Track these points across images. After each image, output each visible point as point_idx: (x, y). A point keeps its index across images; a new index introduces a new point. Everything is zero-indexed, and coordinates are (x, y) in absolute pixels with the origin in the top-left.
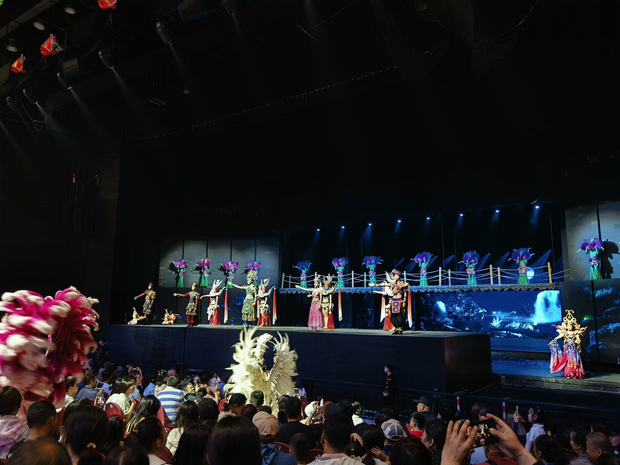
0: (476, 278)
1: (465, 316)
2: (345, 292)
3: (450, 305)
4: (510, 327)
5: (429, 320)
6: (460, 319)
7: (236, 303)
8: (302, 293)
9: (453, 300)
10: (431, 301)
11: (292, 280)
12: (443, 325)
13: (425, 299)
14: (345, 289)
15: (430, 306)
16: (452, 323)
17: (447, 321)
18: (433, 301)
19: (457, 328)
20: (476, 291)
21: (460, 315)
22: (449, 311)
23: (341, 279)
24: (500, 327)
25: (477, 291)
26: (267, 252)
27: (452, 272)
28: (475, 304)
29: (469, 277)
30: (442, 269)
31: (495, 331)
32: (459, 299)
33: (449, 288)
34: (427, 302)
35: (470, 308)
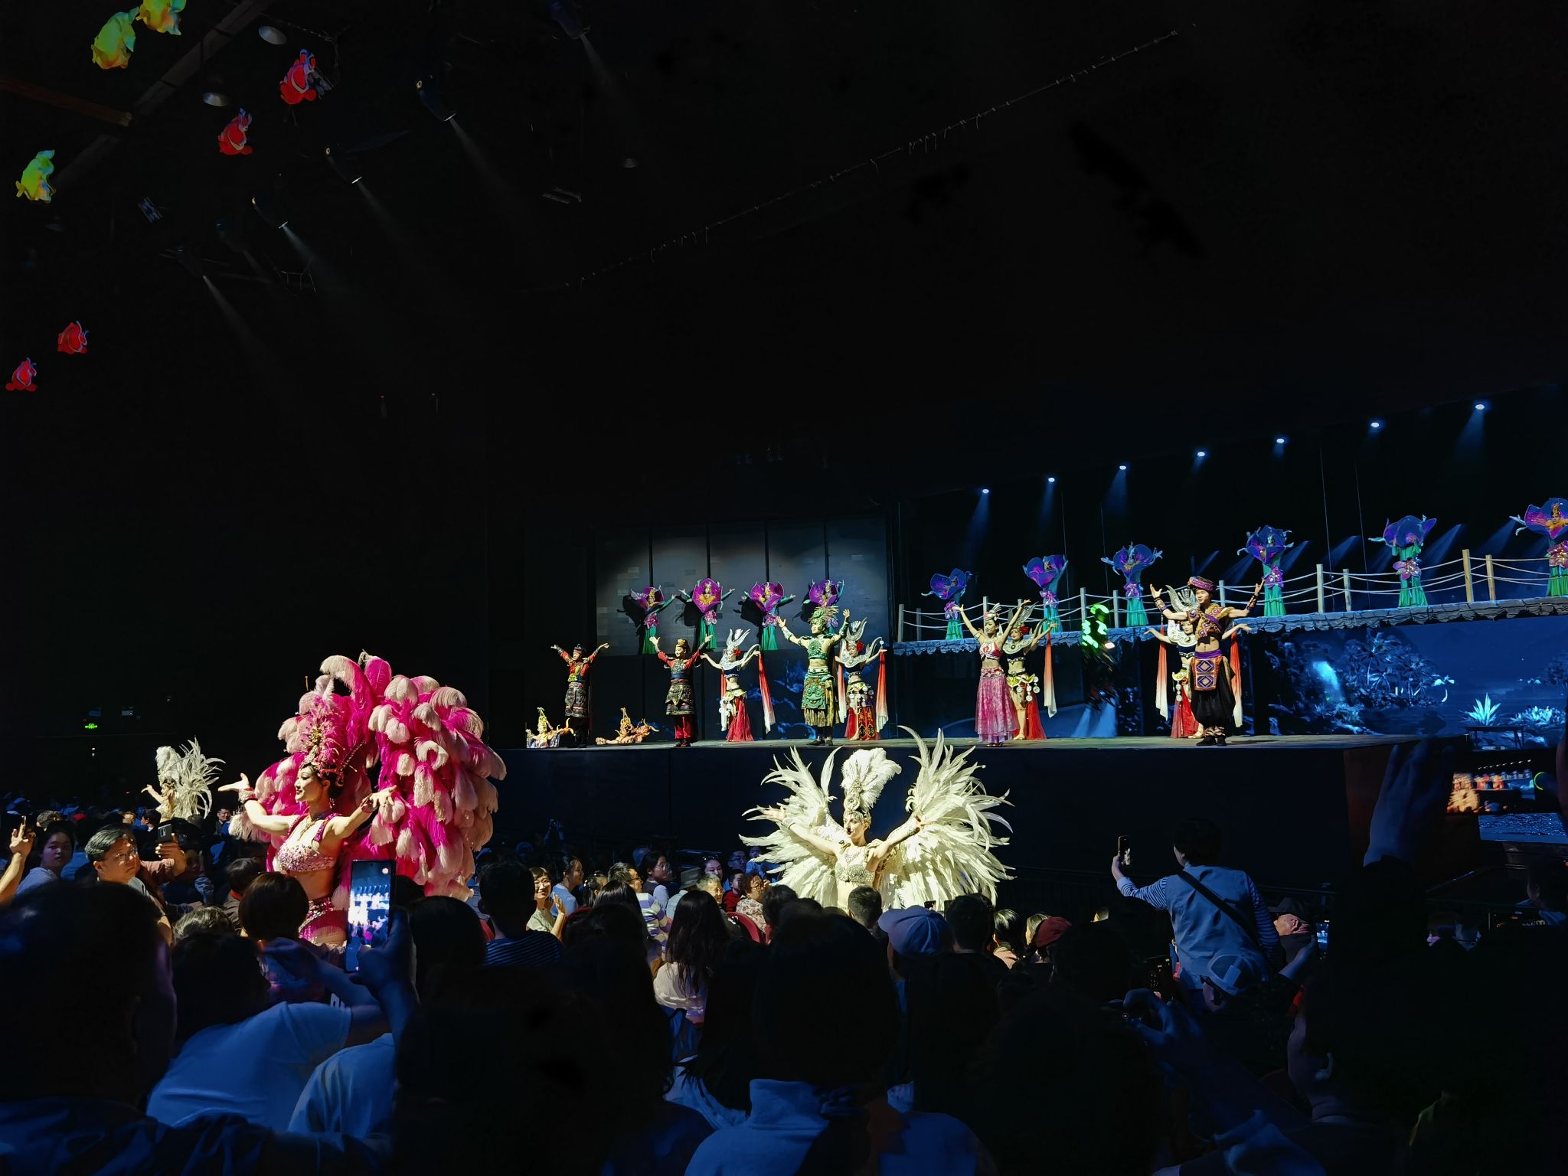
0: (1425, 589)
1: (1393, 698)
2: (1065, 643)
3: (1349, 668)
4: (1525, 722)
5: (1291, 712)
6: (1381, 706)
7: (788, 687)
8: (950, 653)
9: (1358, 656)
10: (1296, 662)
11: (925, 621)
12: (1333, 722)
13: (1278, 657)
14: (1064, 637)
15: (1295, 674)
16: (1358, 718)
17: (1343, 713)
18: (1301, 661)
19: (1371, 729)
20: (1425, 623)
21: (1380, 696)
22: (1347, 684)
23: (1052, 610)
24: (1496, 721)
25: (1428, 622)
26: (854, 557)
27: (1354, 576)
28: (1421, 664)
29: (1404, 584)
30: (1325, 569)
31: (1480, 735)
32: (1376, 652)
33: (1348, 617)
34: (1284, 665)
35: (1406, 675)
